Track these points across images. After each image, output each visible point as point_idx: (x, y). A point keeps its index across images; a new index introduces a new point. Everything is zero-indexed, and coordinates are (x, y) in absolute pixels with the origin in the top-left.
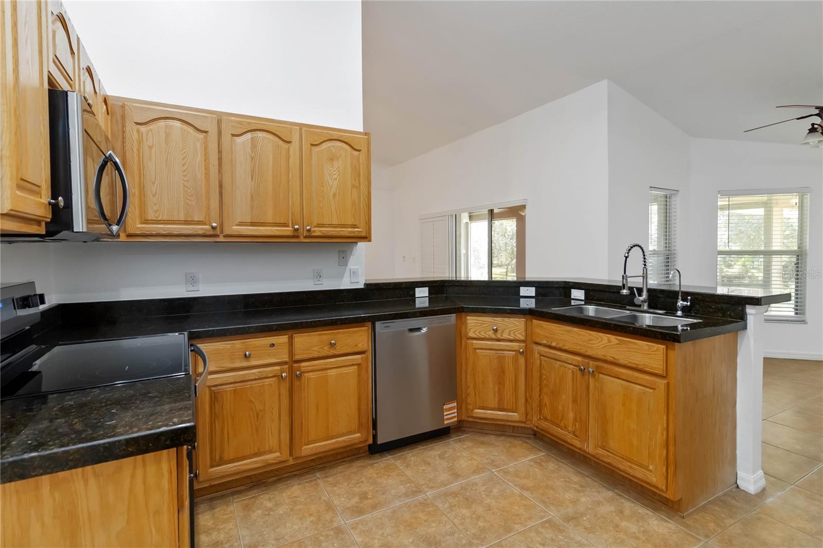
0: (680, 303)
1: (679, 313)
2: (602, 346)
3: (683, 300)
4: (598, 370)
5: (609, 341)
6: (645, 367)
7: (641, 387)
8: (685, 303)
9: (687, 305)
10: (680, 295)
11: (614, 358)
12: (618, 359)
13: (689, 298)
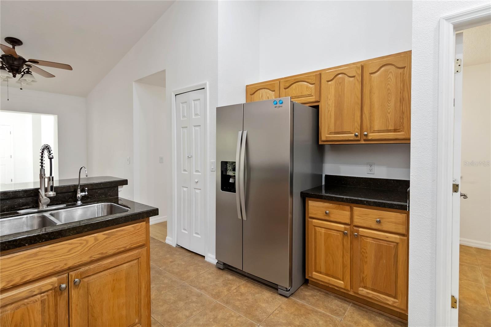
0: (80, 194)
1: (79, 203)
2: (87, 249)
3: (82, 191)
4: (83, 276)
5: (96, 239)
6: (132, 245)
7: (127, 264)
8: (84, 193)
9: (85, 195)
10: (79, 188)
11: (102, 253)
12: (106, 253)
13: (86, 188)
